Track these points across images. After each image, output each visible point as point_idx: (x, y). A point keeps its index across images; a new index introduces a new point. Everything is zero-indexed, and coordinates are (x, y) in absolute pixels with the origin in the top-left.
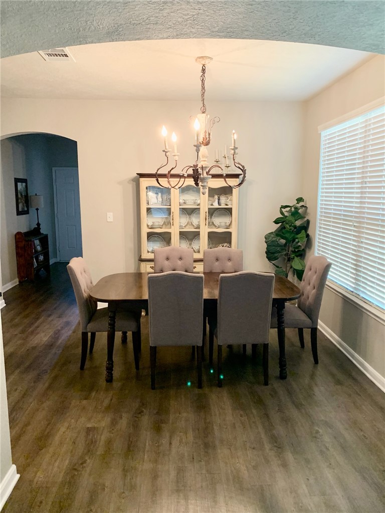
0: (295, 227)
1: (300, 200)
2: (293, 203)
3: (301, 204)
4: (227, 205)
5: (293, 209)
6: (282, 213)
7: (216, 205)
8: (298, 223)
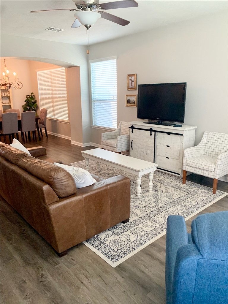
0: (32, 102)
1: (32, 93)
2: (30, 94)
3: (33, 95)
4: (7, 95)
5: (30, 97)
6: (27, 98)
7: (3, 95)
8: (33, 101)
